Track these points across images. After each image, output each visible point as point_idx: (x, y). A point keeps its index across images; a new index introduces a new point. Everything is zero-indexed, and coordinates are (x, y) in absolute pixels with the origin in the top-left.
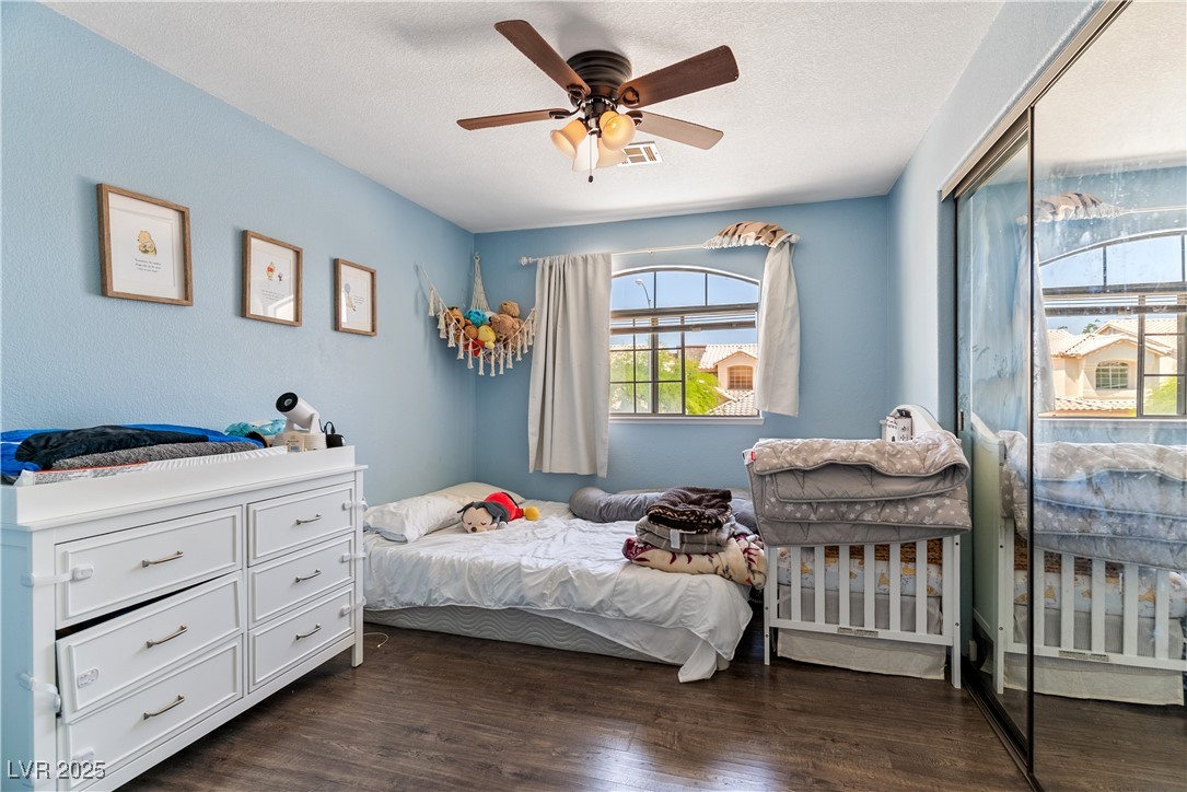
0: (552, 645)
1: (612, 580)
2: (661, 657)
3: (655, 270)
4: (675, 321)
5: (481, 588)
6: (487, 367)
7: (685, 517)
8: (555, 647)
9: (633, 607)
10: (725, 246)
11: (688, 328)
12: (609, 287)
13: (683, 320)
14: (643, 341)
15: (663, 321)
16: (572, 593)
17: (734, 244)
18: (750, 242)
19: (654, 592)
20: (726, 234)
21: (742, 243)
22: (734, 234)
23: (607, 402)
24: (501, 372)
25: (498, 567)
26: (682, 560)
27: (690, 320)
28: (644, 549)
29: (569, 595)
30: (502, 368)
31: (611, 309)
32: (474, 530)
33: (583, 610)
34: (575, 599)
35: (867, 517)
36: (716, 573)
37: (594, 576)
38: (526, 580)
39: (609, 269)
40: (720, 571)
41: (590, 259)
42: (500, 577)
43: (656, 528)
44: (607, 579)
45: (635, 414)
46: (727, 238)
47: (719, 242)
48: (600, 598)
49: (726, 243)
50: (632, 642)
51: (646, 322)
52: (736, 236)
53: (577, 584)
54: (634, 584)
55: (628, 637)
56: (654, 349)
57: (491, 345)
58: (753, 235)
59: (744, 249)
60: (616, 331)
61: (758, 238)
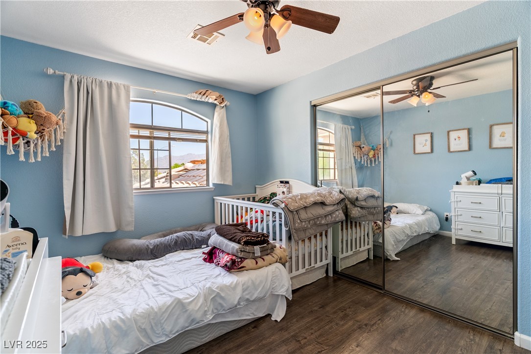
0: (199, 344)
1: (239, 284)
2: (261, 315)
3: (152, 103)
4: (165, 134)
5: (149, 331)
6: (27, 154)
7: (259, 239)
8: (201, 344)
9: (253, 294)
10: (198, 99)
11: (174, 139)
12: (128, 108)
13: (169, 135)
14: (145, 144)
15: (157, 134)
16: (221, 301)
17: (203, 100)
18: (211, 101)
19: (261, 282)
20: (200, 93)
21: (206, 100)
22: (204, 95)
23: (131, 182)
24: (39, 159)
25: (160, 309)
26: (260, 261)
27: (174, 135)
28: (242, 262)
29: (220, 304)
30: (39, 155)
31: (130, 122)
32: (79, 294)
33: (231, 309)
34: (225, 305)
35: (323, 222)
36: (277, 262)
37: (229, 286)
38: (190, 308)
39: (128, 96)
40: (278, 261)
41: (114, 86)
42: (166, 315)
43: (248, 248)
44: (237, 284)
45: (140, 189)
46: (201, 96)
47: (196, 97)
48: (239, 297)
49: (199, 98)
50: (249, 315)
51: (146, 133)
52: (205, 96)
53: (223, 295)
54: (250, 282)
55: (247, 313)
56: (152, 149)
57: (32, 135)
58: (214, 97)
59: (207, 103)
60: (133, 136)
61: (216, 100)
